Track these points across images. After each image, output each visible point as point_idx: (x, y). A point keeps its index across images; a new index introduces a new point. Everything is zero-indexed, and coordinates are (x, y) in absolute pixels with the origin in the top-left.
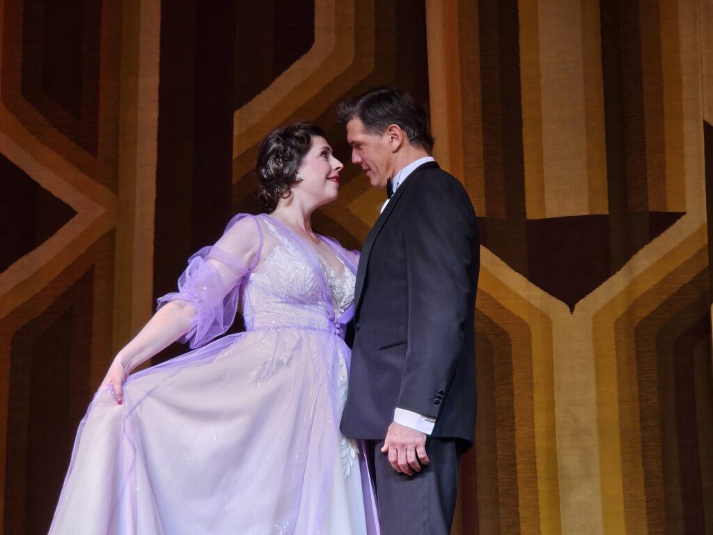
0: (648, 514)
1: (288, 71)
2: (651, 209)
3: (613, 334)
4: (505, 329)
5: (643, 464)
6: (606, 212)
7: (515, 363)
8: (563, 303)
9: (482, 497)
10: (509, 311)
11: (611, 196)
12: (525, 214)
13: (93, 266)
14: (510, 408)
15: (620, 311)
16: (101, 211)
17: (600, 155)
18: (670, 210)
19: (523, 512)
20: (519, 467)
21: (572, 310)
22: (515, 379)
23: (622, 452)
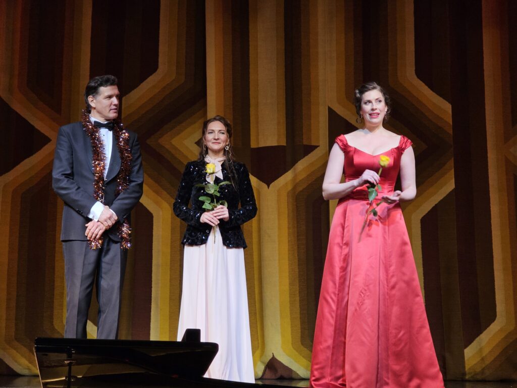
0: (299, 277)
1: (147, 80)
2: (304, 144)
3: (286, 198)
5: (298, 256)
6: (285, 145)
8: (265, 184)
11: (287, 137)
12: (250, 145)
15: (290, 188)
17: (283, 120)
18: (312, 144)
21: (268, 187)
23: (289, 250)
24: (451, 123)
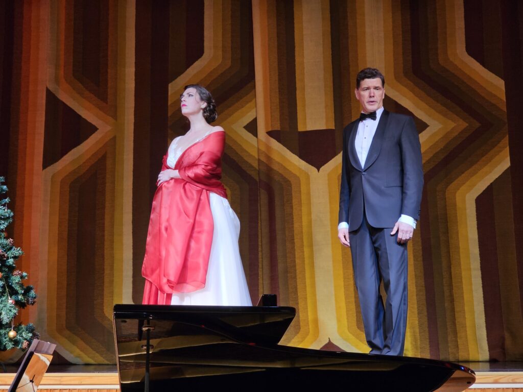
1: (193, 66)
4: (289, 179)
6: (334, 128)
7: (293, 194)
8: (315, 168)
9: (279, 254)
10: (290, 171)
11: (335, 120)
12: (297, 129)
13: (106, 152)
14: (291, 214)
16: (109, 128)
17: (331, 103)
19: (297, 261)
20: (295, 241)
21: (318, 171)
22: (293, 202)
24: (505, 100)
